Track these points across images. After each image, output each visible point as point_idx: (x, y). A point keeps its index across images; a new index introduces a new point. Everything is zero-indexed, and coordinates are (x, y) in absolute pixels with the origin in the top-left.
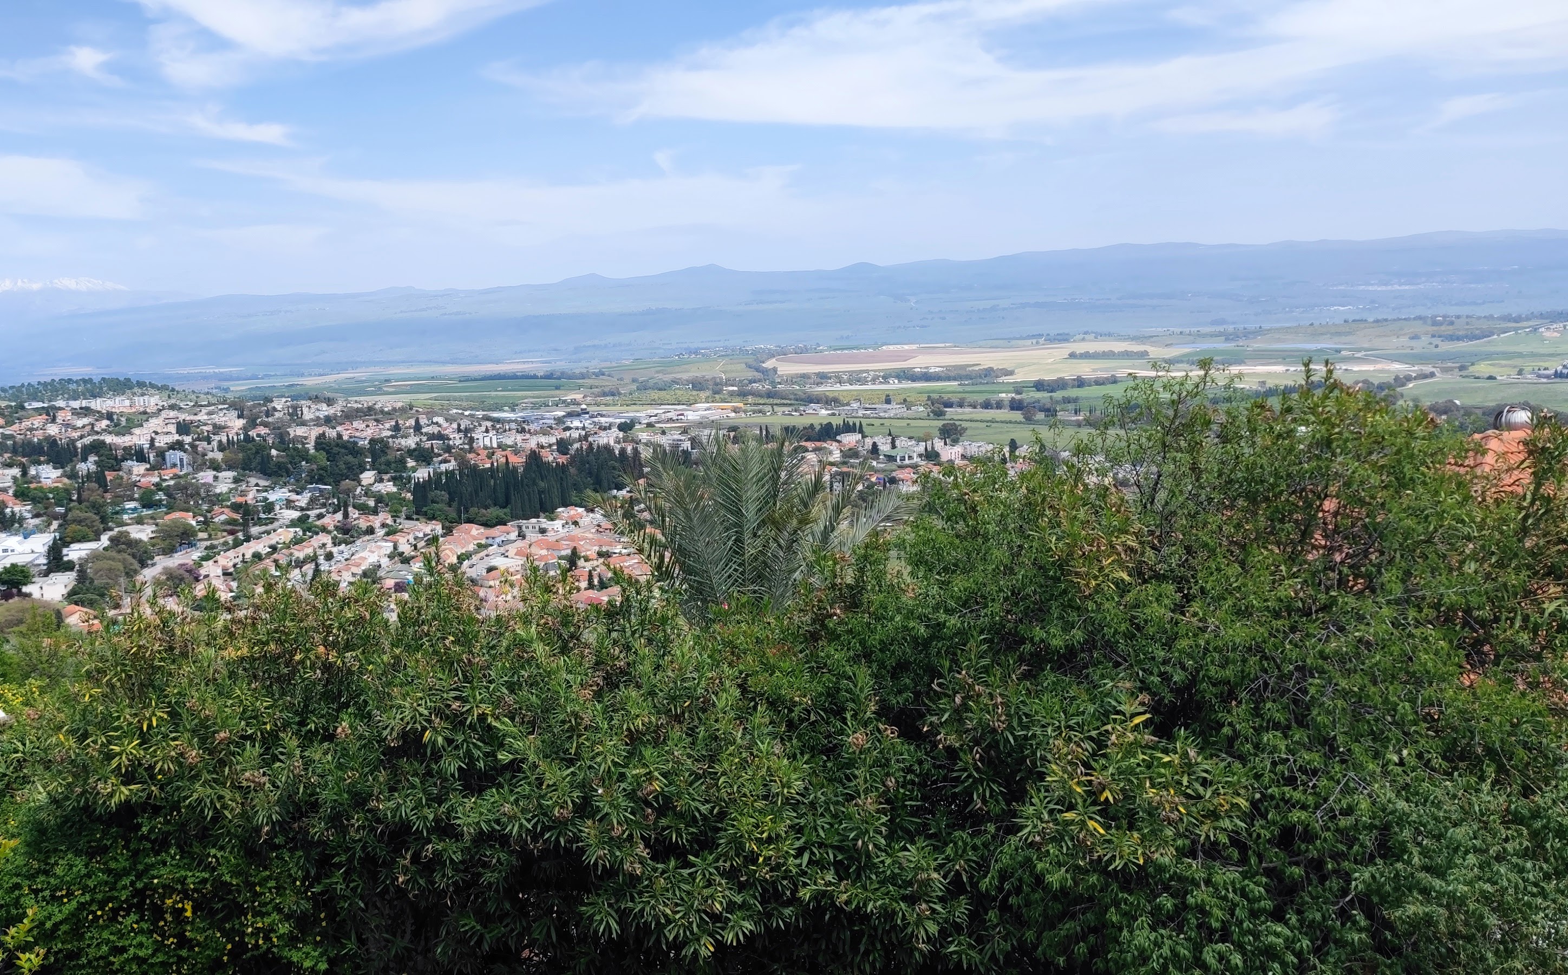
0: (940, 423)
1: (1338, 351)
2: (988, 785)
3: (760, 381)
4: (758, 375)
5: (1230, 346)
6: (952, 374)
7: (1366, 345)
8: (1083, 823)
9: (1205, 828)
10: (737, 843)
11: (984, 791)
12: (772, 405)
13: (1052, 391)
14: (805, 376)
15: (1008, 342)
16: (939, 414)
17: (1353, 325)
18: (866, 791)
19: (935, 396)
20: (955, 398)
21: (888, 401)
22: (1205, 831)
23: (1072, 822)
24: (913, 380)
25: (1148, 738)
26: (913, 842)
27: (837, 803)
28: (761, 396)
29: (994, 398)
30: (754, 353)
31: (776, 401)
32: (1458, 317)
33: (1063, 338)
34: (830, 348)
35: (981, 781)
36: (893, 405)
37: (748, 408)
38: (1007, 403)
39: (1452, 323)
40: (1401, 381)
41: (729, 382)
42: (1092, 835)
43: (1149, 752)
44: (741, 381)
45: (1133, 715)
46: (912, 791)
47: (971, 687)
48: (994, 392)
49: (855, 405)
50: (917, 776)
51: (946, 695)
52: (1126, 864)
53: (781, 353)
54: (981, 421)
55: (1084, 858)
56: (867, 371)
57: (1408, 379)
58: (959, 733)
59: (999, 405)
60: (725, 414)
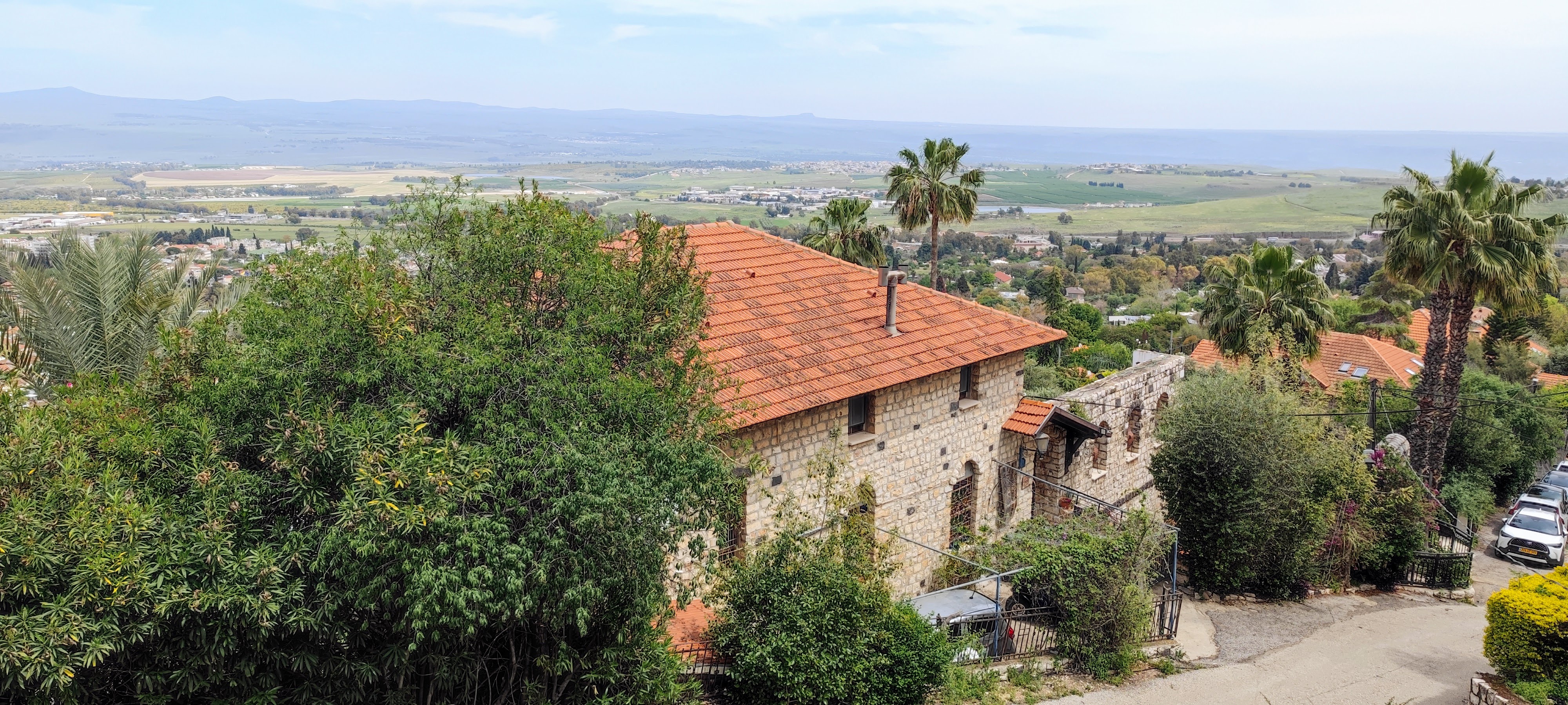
0: (296, 229)
1: (566, 182)
2: (315, 493)
3: (128, 192)
4: (127, 188)
5: (501, 176)
6: (304, 190)
7: (581, 179)
8: (383, 506)
9: (467, 492)
10: (92, 582)
11: (312, 498)
12: (143, 214)
13: (383, 205)
14: (172, 189)
15: (347, 167)
16: (295, 222)
17: (574, 165)
18: (214, 516)
19: (291, 207)
20: (307, 209)
21: (251, 211)
22: (467, 495)
23: (374, 507)
24: (272, 195)
25: (427, 439)
26: (255, 548)
27: (188, 530)
28: (131, 206)
29: (339, 209)
30: (121, 168)
31: (146, 210)
32: (629, 163)
33: (389, 166)
34: (195, 166)
35: (309, 490)
36: (256, 214)
37: (119, 215)
38: (349, 213)
39: (626, 166)
40: (601, 201)
41: (96, 193)
42: (389, 513)
43: (429, 448)
44: (108, 192)
45: (416, 425)
46: (254, 510)
47: (298, 422)
48: (339, 205)
49: (223, 214)
50: (258, 497)
51: (279, 431)
52: (414, 528)
53: (148, 169)
54: (330, 227)
55: (385, 530)
56: (231, 187)
57: (605, 200)
58: (290, 459)
59: (343, 215)
60: (95, 221)
